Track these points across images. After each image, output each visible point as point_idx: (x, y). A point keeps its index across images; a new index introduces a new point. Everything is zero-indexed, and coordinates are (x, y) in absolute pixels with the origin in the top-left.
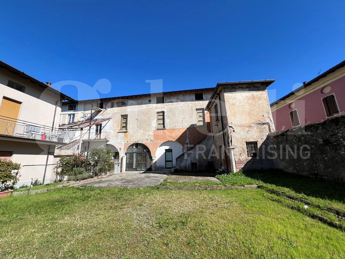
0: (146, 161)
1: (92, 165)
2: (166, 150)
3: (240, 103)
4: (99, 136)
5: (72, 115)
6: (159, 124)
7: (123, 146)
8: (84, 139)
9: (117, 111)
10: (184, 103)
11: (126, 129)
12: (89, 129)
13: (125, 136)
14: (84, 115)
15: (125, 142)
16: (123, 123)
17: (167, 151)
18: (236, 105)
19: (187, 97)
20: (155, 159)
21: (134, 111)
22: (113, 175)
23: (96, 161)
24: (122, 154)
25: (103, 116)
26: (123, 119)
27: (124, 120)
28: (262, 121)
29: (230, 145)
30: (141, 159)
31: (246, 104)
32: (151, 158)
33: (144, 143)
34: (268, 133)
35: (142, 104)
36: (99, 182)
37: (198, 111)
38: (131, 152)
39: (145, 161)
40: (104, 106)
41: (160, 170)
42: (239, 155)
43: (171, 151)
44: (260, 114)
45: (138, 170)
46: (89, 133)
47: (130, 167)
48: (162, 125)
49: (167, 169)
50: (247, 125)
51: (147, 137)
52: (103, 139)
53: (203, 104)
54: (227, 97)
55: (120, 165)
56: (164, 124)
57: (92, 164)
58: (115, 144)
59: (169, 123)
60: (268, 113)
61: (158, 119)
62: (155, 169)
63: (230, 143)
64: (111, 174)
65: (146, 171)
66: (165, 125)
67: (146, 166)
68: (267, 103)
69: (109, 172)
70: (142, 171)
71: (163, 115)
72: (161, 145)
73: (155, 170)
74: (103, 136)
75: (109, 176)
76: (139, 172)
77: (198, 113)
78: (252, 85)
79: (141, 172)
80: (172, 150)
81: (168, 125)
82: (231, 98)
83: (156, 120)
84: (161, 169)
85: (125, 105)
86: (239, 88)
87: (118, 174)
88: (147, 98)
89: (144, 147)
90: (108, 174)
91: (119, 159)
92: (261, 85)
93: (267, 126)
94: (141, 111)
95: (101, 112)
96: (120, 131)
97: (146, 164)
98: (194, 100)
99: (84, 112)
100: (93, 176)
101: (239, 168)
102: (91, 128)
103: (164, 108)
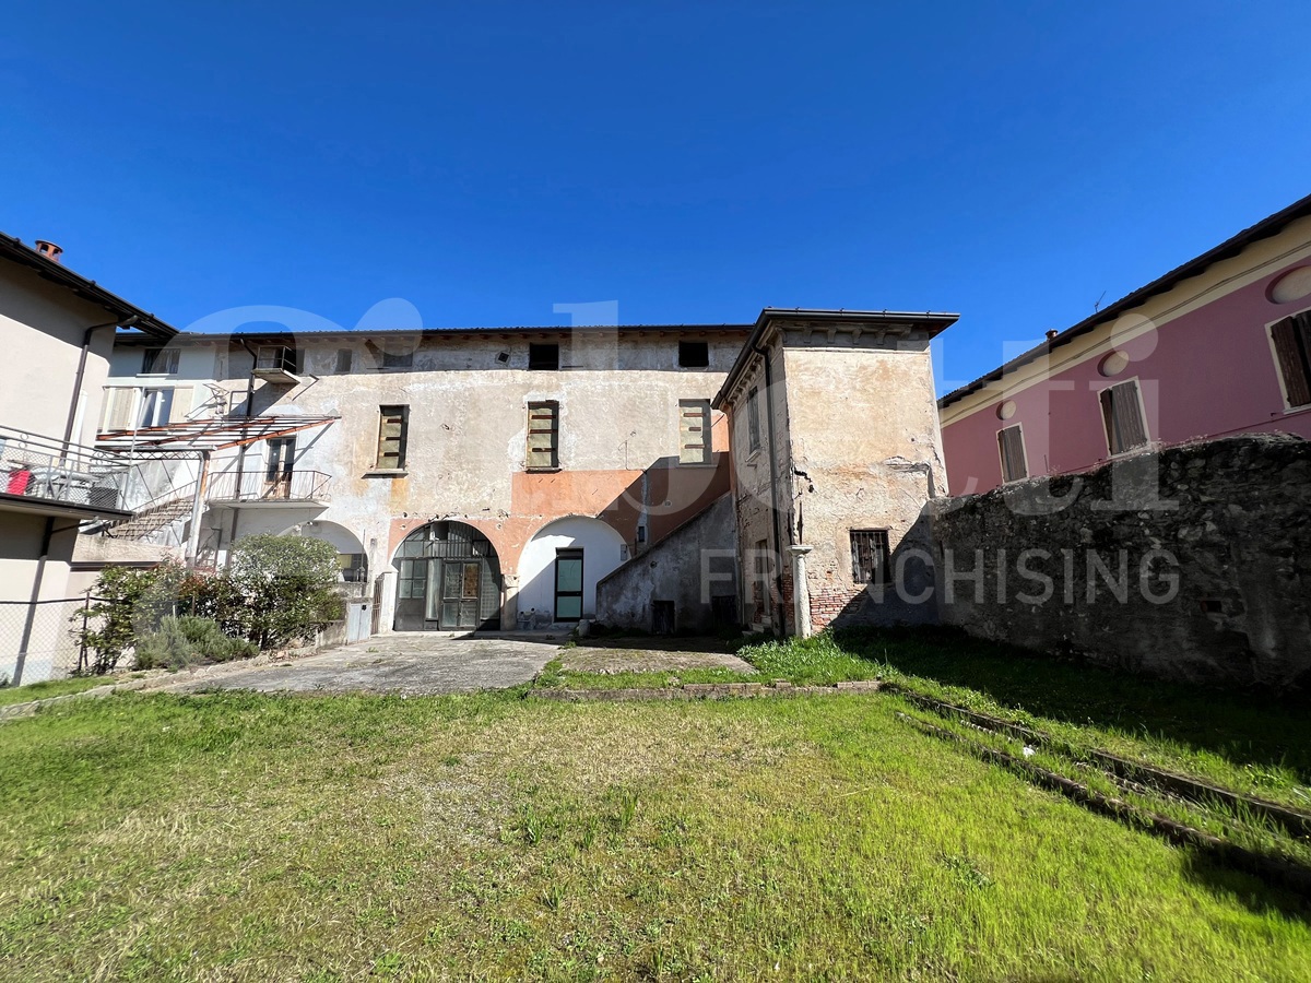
0: (478, 591)
1: (249, 607)
2: (558, 551)
3: (837, 387)
4: (281, 486)
5: (160, 395)
6: (535, 450)
7: (388, 530)
8: (213, 497)
9: (362, 388)
10: (636, 374)
11: (401, 464)
12: (236, 458)
13: (394, 492)
14: (216, 397)
15: (393, 513)
16: (388, 439)
17: (562, 554)
18: (822, 394)
19: (648, 353)
20: (514, 583)
21: (436, 391)
22: (341, 645)
23: (267, 590)
24: (382, 563)
25: (303, 404)
26: (389, 421)
27: (392, 429)
28: (908, 458)
29: (796, 538)
30: (460, 586)
31: (858, 394)
32: (499, 580)
33: (472, 520)
34: (925, 502)
35: (468, 368)
36: (279, 675)
37: (688, 410)
38: (418, 555)
39: (474, 592)
40: (308, 363)
41: (535, 628)
42: (825, 575)
43: (579, 554)
44: (904, 432)
45: (446, 624)
46: (240, 472)
47: (411, 613)
48: (548, 456)
49: (561, 624)
50: (856, 470)
51: (487, 498)
52: (300, 501)
53: (709, 382)
54: (794, 366)
55: (370, 606)
56: (554, 450)
57: (248, 601)
58: (354, 521)
59: (577, 447)
60: (930, 432)
61: (533, 432)
62: (513, 622)
63: (796, 532)
64: (329, 643)
65: (478, 630)
66: (560, 456)
67: (478, 612)
68: (929, 396)
69: (322, 634)
70: (463, 629)
71: (555, 417)
72: (543, 532)
73: (515, 628)
74: (300, 486)
75: (320, 650)
76: (448, 634)
77: (685, 415)
78: (884, 326)
79: (459, 634)
80: (581, 550)
81: (572, 455)
82: (806, 369)
83: (524, 432)
84: (537, 622)
85: (398, 368)
86: (839, 332)
87: (361, 642)
88: (492, 347)
89: (474, 536)
90: (317, 641)
91: (365, 580)
92: (914, 329)
93: (922, 476)
94: (467, 394)
95: (295, 390)
96: (373, 471)
97: (477, 603)
98: (675, 366)
99: (215, 382)
100: (253, 648)
101: (823, 622)
102: (246, 453)
103: (558, 387)
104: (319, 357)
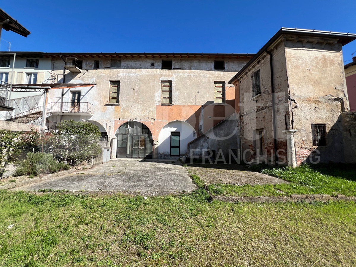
0: (145, 145)
1: (66, 149)
2: (172, 133)
3: (306, 65)
4: (76, 108)
5: (33, 75)
6: (164, 98)
7: (114, 124)
8: (53, 111)
9: (103, 74)
10: (199, 71)
11: (118, 101)
12: (60, 98)
13: (116, 111)
14: (52, 76)
15: (115, 118)
16: (113, 93)
17: (172, 134)
18: (300, 68)
19: (204, 64)
20: (157, 143)
21: (129, 76)
22: (101, 163)
23: (73, 143)
24: (112, 134)
25: (83, 79)
26: (113, 86)
27: (114, 89)
28: (334, 95)
29: (290, 127)
30: (139, 143)
31: (315, 68)
32: (152, 141)
33: (142, 121)
34: (340, 114)
35: (140, 68)
37: (217, 85)
38: (124, 133)
39: (143, 146)
40: (84, 65)
41: (164, 158)
42: (301, 142)
43: (178, 134)
44: (332, 85)
45: (134, 156)
46: (62, 102)
47: (122, 152)
48: (168, 100)
49: (173, 157)
50: (314, 99)
51: (148, 114)
52: (83, 113)
53: (225, 75)
54: (289, 55)
55: (110, 150)
56: (170, 98)
57: (66, 147)
58: (102, 120)
59: (178, 97)
60: (343, 85)
61: (163, 91)
62: (157, 156)
64: (97, 163)
65: (145, 158)
66: (173, 100)
67: (145, 152)
68: (342, 70)
69: (94, 159)
70: (140, 158)
71: (171, 86)
72: (165, 127)
73: (157, 158)
74: (83, 108)
75: (94, 166)
76: (136, 159)
77: (216, 87)
79: (140, 160)
80: (179, 133)
81: (177, 100)
82: (294, 57)
83: (160, 91)
84: (165, 156)
85: (116, 68)
87: (108, 162)
88: (148, 61)
89: (144, 128)
90: (93, 162)
91: (107, 141)
93: (339, 103)
94: (140, 77)
95: (80, 75)
96: (108, 103)
97: (145, 149)
98: (213, 69)
99: (52, 71)
101: (301, 161)
102: (64, 96)
103: (172, 76)
104: (88, 63)
